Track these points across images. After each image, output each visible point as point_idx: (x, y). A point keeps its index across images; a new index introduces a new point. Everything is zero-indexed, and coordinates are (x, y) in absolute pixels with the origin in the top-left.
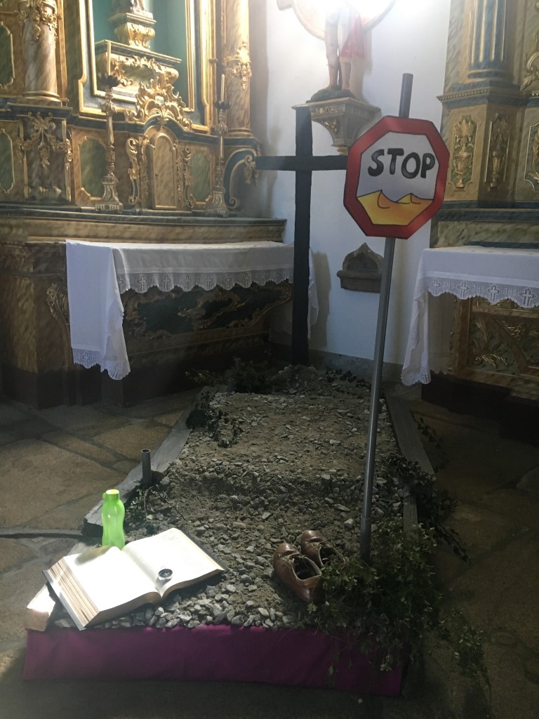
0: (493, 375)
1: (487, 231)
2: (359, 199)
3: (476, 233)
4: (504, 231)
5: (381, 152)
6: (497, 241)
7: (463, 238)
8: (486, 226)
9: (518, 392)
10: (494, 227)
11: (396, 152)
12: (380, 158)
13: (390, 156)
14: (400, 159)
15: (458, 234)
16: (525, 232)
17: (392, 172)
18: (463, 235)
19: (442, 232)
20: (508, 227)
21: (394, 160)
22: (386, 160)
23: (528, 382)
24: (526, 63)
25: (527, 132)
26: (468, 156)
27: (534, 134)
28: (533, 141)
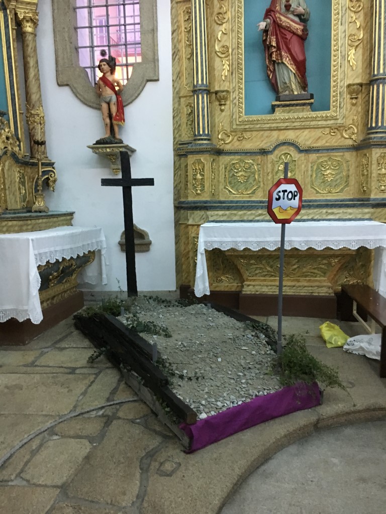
0: (227, 286)
1: (217, 215)
2: (273, 210)
3: (211, 216)
4: (226, 215)
5: (280, 192)
6: (222, 219)
7: (203, 219)
8: (216, 212)
9: (245, 291)
10: (221, 213)
11: (284, 191)
12: (279, 194)
13: (283, 193)
14: (286, 194)
15: (201, 216)
16: (235, 215)
17: (284, 199)
18: (203, 217)
19: (190, 216)
20: (228, 212)
21: (284, 194)
22: (281, 194)
23: (249, 285)
24: (218, 135)
25: (222, 167)
26: (202, 179)
27: (226, 168)
28: (226, 172)
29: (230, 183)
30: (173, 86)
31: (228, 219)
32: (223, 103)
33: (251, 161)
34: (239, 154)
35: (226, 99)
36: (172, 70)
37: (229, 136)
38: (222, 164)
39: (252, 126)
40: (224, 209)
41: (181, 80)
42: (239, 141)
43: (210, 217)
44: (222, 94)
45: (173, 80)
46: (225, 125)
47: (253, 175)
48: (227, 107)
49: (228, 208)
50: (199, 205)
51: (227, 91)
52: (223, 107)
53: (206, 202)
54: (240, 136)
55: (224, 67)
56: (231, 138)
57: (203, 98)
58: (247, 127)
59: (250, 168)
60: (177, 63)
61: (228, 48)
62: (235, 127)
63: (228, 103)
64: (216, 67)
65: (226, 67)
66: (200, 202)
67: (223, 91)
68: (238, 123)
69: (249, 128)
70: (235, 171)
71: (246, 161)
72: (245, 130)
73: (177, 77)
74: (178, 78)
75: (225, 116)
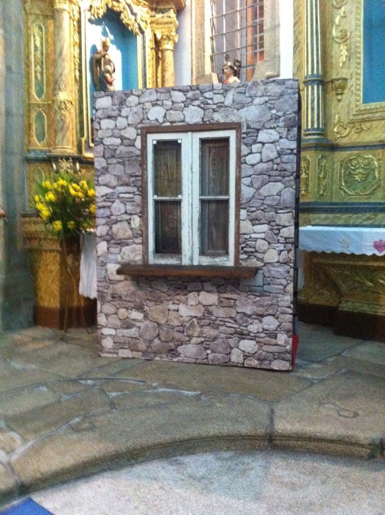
0: (328, 300)
1: (319, 218)
3: (314, 220)
4: (328, 218)
7: (307, 222)
8: (318, 215)
9: (343, 307)
10: (323, 216)
16: (340, 218)
20: (331, 216)
23: (347, 301)
24: (334, 128)
25: (337, 166)
26: (306, 178)
27: (341, 165)
28: (341, 169)
29: (346, 182)
31: (332, 223)
32: (340, 92)
33: (371, 156)
34: (356, 148)
35: (343, 88)
37: (346, 129)
38: (338, 161)
39: (370, 115)
42: (357, 133)
43: (312, 220)
44: (338, 82)
46: (342, 117)
47: (372, 173)
48: (344, 96)
51: (345, 79)
52: (339, 97)
54: (358, 127)
55: (342, 53)
56: (348, 131)
57: (313, 89)
58: (365, 116)
59: (369, 164)
60: (298, 56)
61: (346, 32)
62: (351, 118)
63: (346, 91)
64: (333, 54)
65: (345, 53)
68: (354, 113)
69: (368, 118)
70: (352, 168)
71: (366, 156)
72: (364, 121)
73: (297, 70)
75: (342, 106)
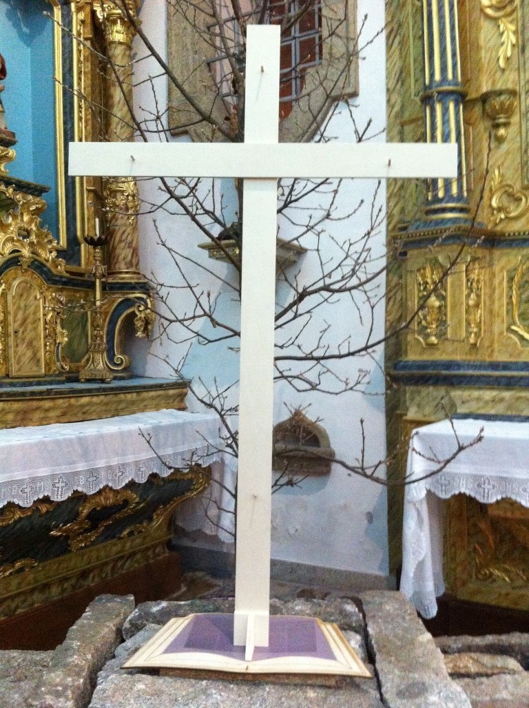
0: (507, 595)
1: (478, 399)
3: (463, 403)
4: (502, 400)
6: (493, 412)
7: (443, 408)
8: (476, 393)
10: (488, 394)
15: (437, 401)
18: (442, 405)
19: (412, 399)
20: (507, 394)
24: (491, 199)
25: (501, 278)
26: (440, 307)
27: (511, 279)
28: (511, 288)
29: (523, 316)
30: (388, 101)
31: (509, 413)
32: (502, 120)
35: (508, 111)
36: (387, 69)
37: (518, 200)
38: (502, 270)
40: (499, 384)
41: (406, 87)
43: (458, 403)
44: (497, 99)
45: (388, 90)
46: (509, 174)
48: (513, 129)
49: (510, 384)
50: (431, 371)
51: (513, 93)
52: (502, 131)
53: (449, 365)
55: (504, 38)
56: (523, 203)
57: (445, 111)
60: (397, 53)
63: (515, 119)
64: (482, 42)
65: (509, 38)
66: (435, 365)
67: (500, 93)
73: (398, 81)
74: (400, 82)
75: (508, 153)
